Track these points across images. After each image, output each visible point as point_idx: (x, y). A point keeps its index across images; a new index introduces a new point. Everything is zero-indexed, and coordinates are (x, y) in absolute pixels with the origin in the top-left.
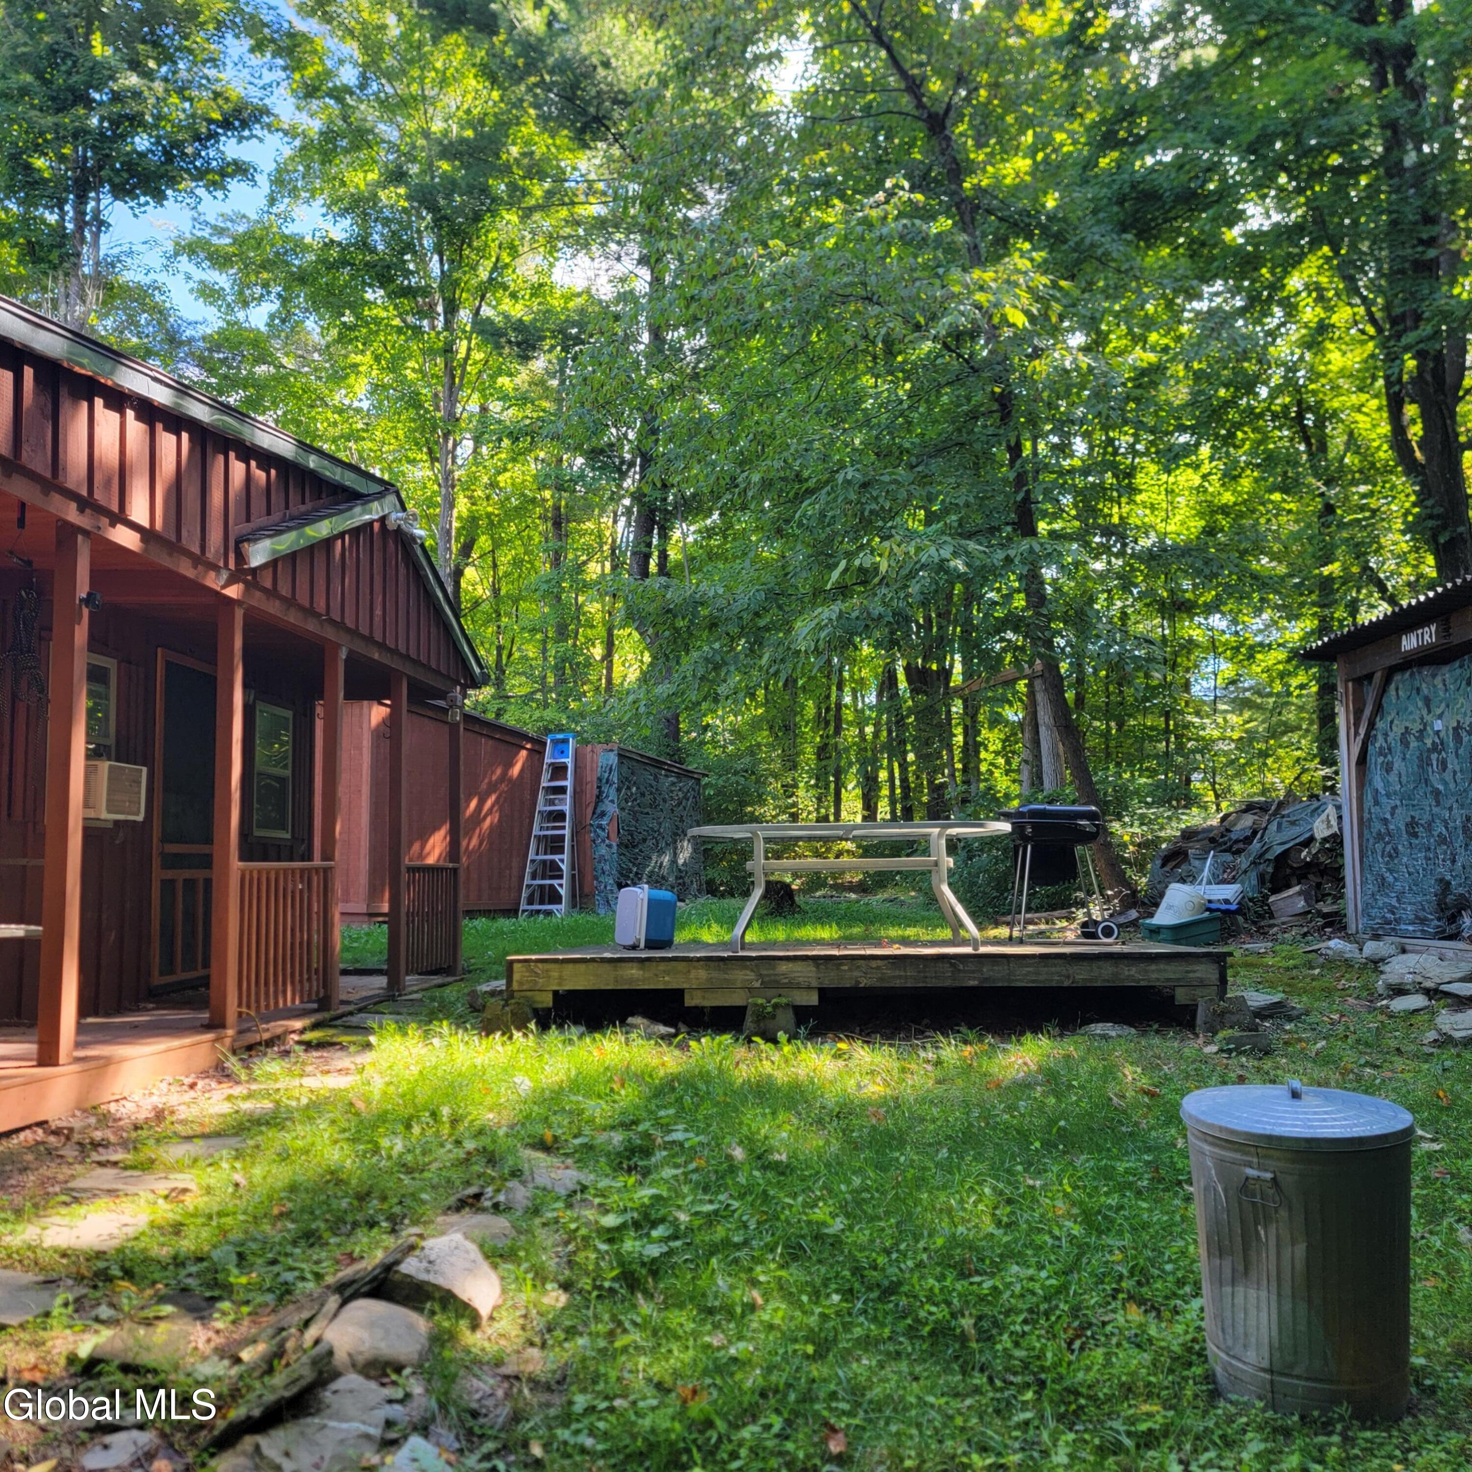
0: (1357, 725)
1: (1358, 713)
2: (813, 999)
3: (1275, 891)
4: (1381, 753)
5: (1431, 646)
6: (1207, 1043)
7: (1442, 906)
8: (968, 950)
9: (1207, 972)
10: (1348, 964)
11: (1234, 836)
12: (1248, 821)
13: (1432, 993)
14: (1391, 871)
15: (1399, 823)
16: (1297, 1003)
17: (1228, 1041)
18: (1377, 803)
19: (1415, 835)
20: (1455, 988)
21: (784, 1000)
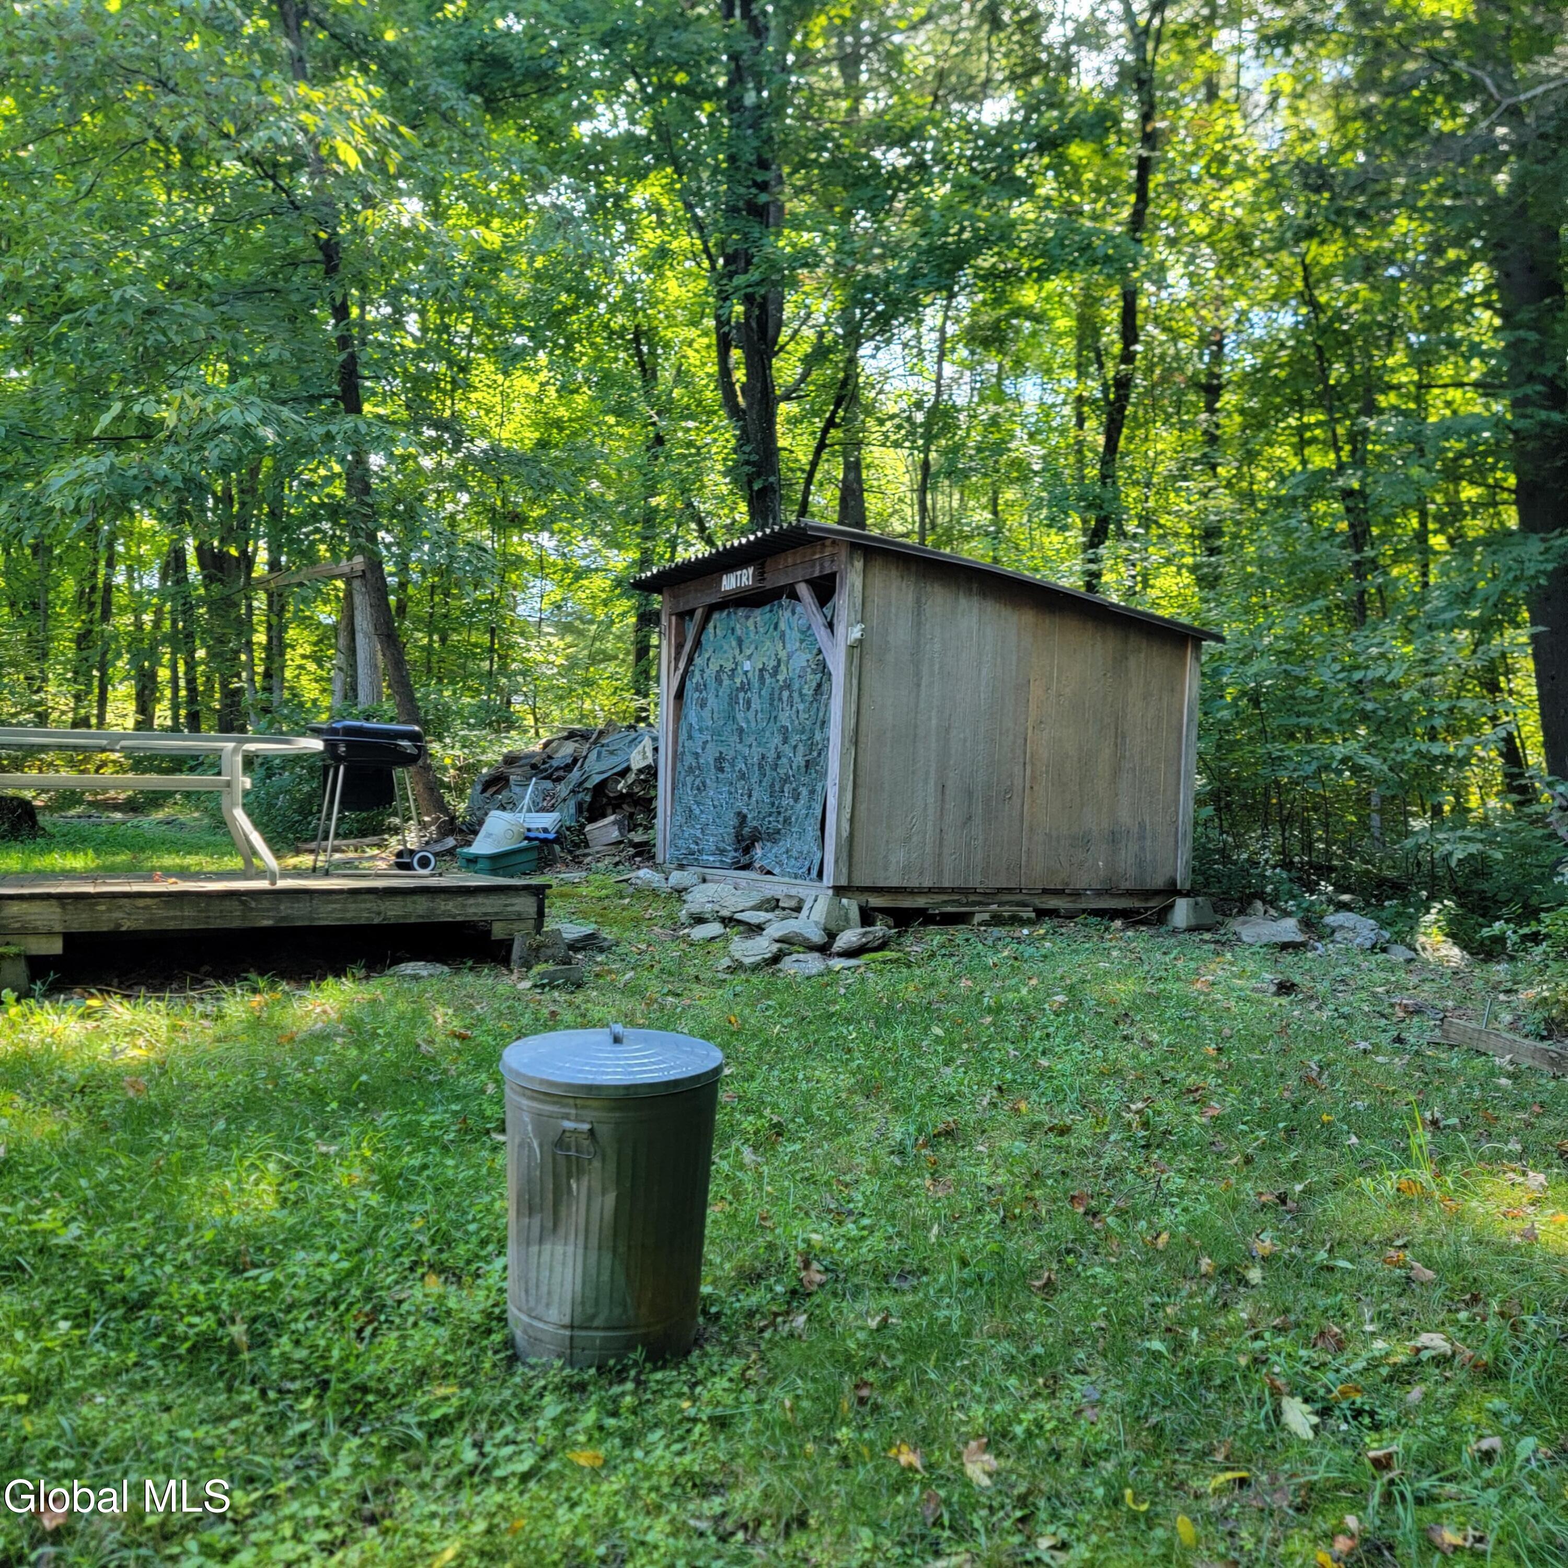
0: (677, 660)
1: (679, 647)
2: (56, 947)
3: (592, 820)
4: (697, 689)
5: (748, 589)
6: (521, 979)
7: (739, 838)
8: (263, 884)
9: (525, 905)
10: (655, 893)
11: (555, 763)
12: (569, 748)
13: (729, 921)
14: (698, 803)
15: (708, 757)
16: (608, 934)
17: (542, 975)
18: (690, 737)
19: (721, 770)
20: (746, 916)
21: (13, 950)
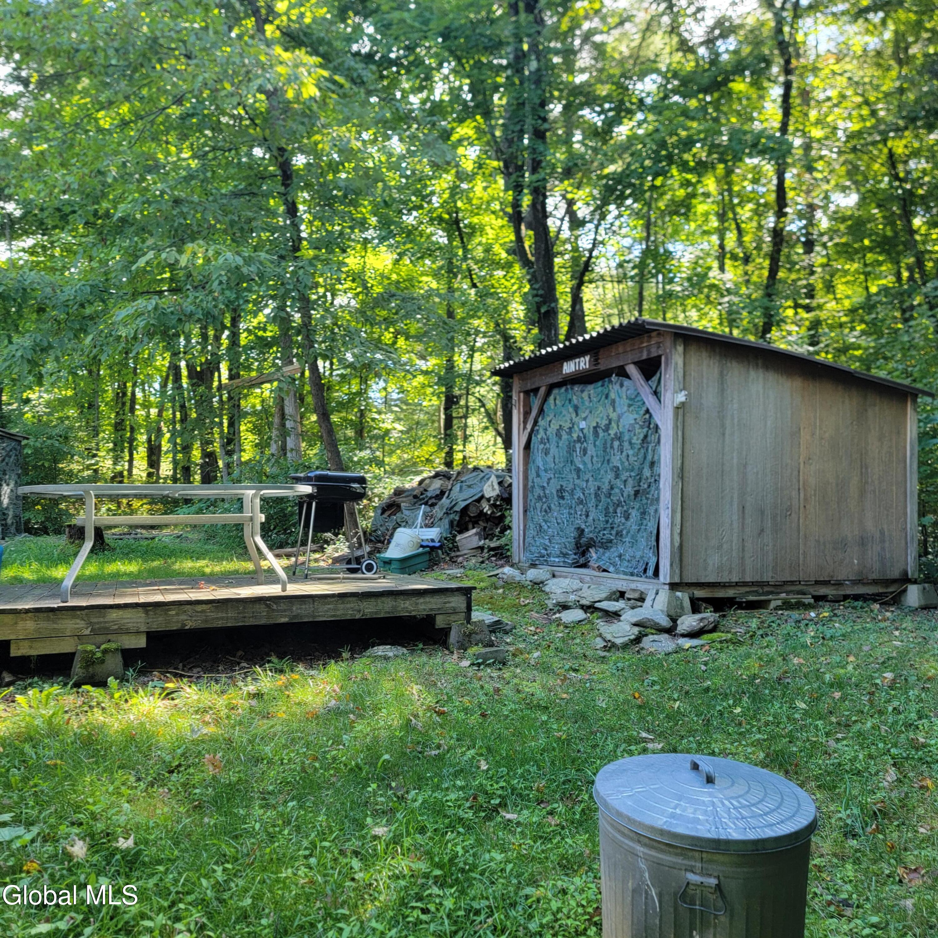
0: (525, 423)
1: (527, 414)
2: (141, 642)
3: (460, 532)
4: (542, 442)
5: (585, 371)
6: (461, 658)
7: (578, 545)
9: (458, 602)
10: (521, 586)
11: (429, 494)
12: (437, 484)
13: (590, 608)
14: (546, 522)
15: (552, 489)
16: (506, 618)
17: (478, 656)
18: (538, 476)
19: (563, 498)
20: (604, 605)
21: (113, 646)
